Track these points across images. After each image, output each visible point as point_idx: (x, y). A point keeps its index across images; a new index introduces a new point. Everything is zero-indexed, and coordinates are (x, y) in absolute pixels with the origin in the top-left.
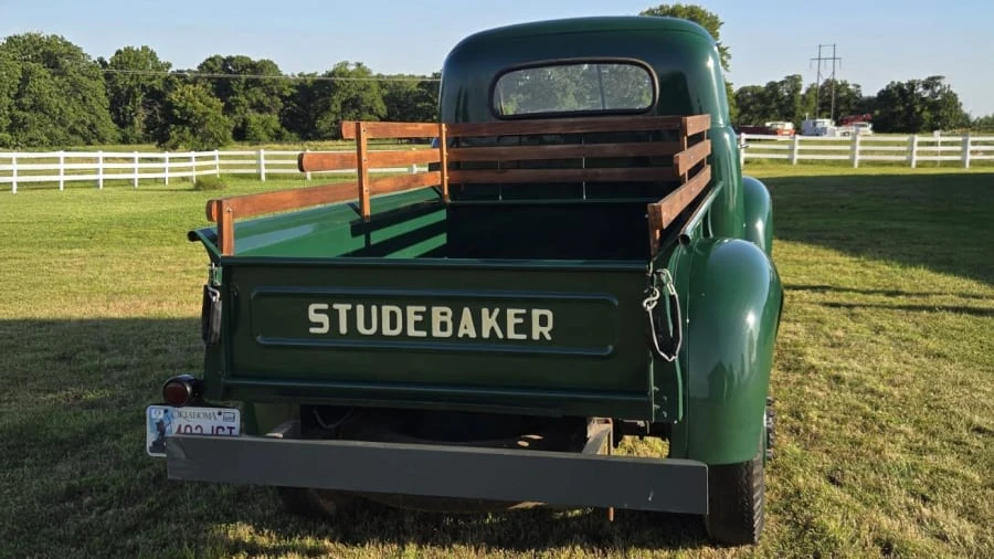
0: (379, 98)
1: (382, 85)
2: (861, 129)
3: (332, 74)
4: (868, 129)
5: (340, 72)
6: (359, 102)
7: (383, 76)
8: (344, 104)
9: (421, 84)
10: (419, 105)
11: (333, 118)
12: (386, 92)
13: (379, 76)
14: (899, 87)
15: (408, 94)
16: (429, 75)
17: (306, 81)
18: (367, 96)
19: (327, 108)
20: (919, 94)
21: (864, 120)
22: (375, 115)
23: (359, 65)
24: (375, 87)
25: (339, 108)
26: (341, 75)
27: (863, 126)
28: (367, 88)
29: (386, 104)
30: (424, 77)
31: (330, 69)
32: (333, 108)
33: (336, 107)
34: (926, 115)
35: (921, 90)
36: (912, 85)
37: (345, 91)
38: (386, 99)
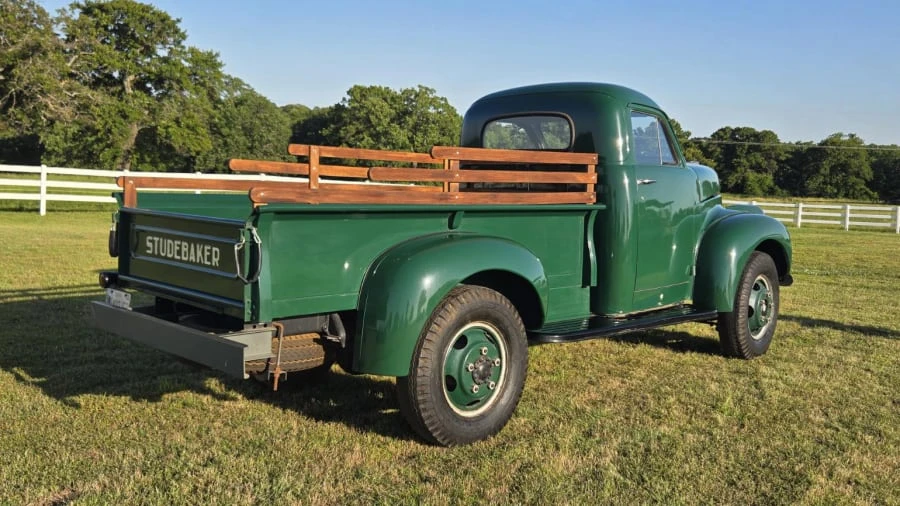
0: (867, 164)
1: (872, 153)
3: (824, 143)
5: (832, 141)
6: (847, 167)
7: (876, 146)
8: (833, 169)
11: (821, 179)
12: (874, 159)
13: (871, 146)
17: (801, 148)
18: (855, 162)
19: (817, 170)
22: (861, 178)
23: (852, 136)
24: (864, 156)
25: (828, 171)
26: (833, 143)
28: (856, 155)
29: (873, 169)
31: (825, 139)
32: (822, 171)
33: (825, 169)
37: (834, 157)
38: (874, 166)
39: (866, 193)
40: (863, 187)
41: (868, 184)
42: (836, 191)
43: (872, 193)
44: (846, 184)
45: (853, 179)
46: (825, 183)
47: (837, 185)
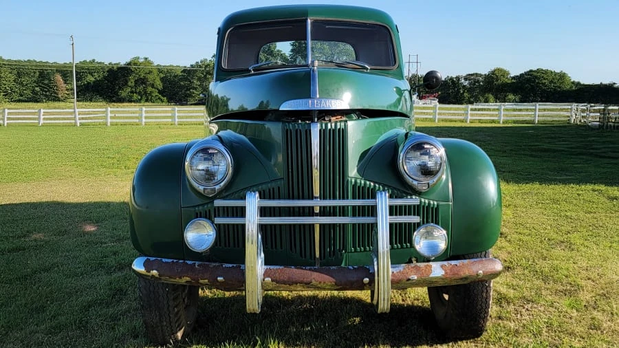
0: (158, 79)
1: (160, 71)
2: (433, 101)
3: (129, 64)
4: (436, 102)
5: (134, 62)
6: (145, 80)
7: (160, 66)
8: (136, 82)
9: (184, 71)
10: (182, 83)
11: (129, 90)
12: (162, 75)
13: (158, 65)
14: (451, 79)
15: (175, 76)
16: (189, 66)
17: (113, 67)
18: (150, 77)
19: (126, 83)
20: (462, 84)
21: (434, 97)
22: (155, 88)
23: (146, 59)
24: (155, 72)
25: (133, 84)
26: (135, 64)
27: (434, 100)
28: (150, 72)
29: (162, 82)
30: (185, 67)
31: (128, 61)
32: (129, 84)
33: (131, 83)
34: (466, 94)
35: (463, 81)
36: (458, 78)
37: (137, 74)
38: (162, 79)
39: (159, 98)
40: (157, 94)
41: (160, 92)
42: (139, 97)
43: (163, 98)
44: (146, 93)
45: (150, 89)
46: (132, 92)
47: (139, 93)
